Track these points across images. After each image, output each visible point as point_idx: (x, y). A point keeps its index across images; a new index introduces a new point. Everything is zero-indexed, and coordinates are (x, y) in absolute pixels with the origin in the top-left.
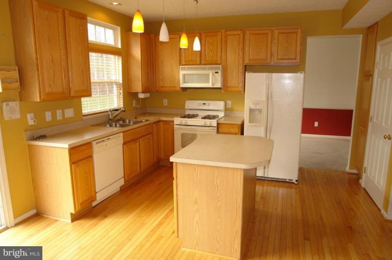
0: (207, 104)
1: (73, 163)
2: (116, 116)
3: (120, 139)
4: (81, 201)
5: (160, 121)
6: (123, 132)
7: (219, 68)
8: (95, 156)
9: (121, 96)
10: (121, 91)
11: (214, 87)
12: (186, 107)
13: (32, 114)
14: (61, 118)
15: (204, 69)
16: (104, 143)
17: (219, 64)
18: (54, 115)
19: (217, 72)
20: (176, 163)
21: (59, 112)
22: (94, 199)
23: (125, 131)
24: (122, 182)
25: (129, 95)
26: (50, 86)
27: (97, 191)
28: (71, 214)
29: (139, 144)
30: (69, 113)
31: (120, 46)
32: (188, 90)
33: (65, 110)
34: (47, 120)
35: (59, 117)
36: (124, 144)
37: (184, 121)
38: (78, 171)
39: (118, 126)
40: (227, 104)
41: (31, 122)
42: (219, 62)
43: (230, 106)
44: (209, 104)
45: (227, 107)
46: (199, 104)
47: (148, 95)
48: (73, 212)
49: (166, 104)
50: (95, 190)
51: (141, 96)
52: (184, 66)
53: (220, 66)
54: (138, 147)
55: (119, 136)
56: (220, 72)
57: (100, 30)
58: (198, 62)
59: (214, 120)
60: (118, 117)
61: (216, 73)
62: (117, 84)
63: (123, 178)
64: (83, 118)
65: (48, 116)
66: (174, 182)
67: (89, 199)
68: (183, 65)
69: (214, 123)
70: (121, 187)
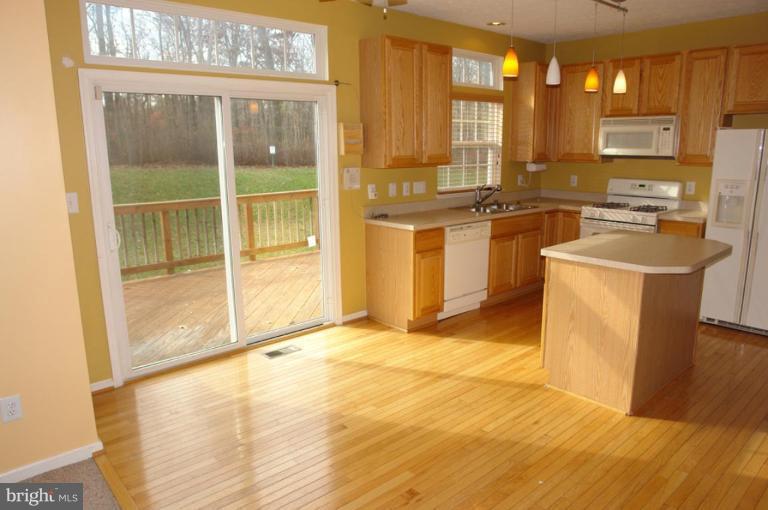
0: (646, 187)
1: (418, 252)
2: (487, 197)
3: (486, 229)
4: (422, 306)
5: (557, 211)
6: (493, 220)
7: (671, 121)
8: (448, 249)
9: (499, 167)
10: (500, 160)
11: (660, 154)
12: (609, 191)
13: (374, 186)
14: (408, 194)
15: (646, 123)
16: (462, 232)
17: (674, 114)
18: (400, 190)
19: (668, 129)
20: (550, 258)
21: (406, 185)
22: (440, 309)
23: (496, 219)
24: (483, 296)
25: (512, 164)
26: (398, 148)
27: (445, 298)
28: (409, 321)
29: (517, 243)
30: (419, 188)
31: (502, 88)
32: (615, 160)
33: (415, 184)
34: (391, 195)
35: (406, 193)
36: (493, 237)
37: (598, 212)
38: (422, 265)
39: (488, 211)
40: (688, 188)
41: (371, 196)
42: (673, 111)
43: (692, 193)
44: (651, 187)
45: (687, 192)
46: (633, 187)
47: (543, 167)
48: (412, 319)
49: (575, 184)
50: (443, 297)
51: (532, 168)
52: (608, 119)
53: (674, 117)
54: (514, 246)
55: (486, 226)
56: (672, 128)
57: (474, 65)
58: (635, 112)
59: (652, 214)
60: (490, 200)
61: (665, 129)
62: (492, 146)
63: (486, 292)
64: (438, 196)
65: (392, 189)
66: (545, 285)
67: (433, 306)
68: (607, 116)
69: (651, 218)
70: (482, 303)
